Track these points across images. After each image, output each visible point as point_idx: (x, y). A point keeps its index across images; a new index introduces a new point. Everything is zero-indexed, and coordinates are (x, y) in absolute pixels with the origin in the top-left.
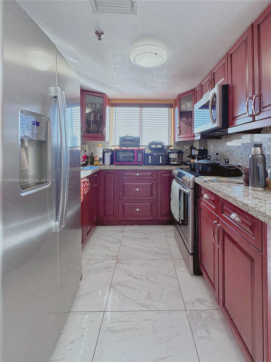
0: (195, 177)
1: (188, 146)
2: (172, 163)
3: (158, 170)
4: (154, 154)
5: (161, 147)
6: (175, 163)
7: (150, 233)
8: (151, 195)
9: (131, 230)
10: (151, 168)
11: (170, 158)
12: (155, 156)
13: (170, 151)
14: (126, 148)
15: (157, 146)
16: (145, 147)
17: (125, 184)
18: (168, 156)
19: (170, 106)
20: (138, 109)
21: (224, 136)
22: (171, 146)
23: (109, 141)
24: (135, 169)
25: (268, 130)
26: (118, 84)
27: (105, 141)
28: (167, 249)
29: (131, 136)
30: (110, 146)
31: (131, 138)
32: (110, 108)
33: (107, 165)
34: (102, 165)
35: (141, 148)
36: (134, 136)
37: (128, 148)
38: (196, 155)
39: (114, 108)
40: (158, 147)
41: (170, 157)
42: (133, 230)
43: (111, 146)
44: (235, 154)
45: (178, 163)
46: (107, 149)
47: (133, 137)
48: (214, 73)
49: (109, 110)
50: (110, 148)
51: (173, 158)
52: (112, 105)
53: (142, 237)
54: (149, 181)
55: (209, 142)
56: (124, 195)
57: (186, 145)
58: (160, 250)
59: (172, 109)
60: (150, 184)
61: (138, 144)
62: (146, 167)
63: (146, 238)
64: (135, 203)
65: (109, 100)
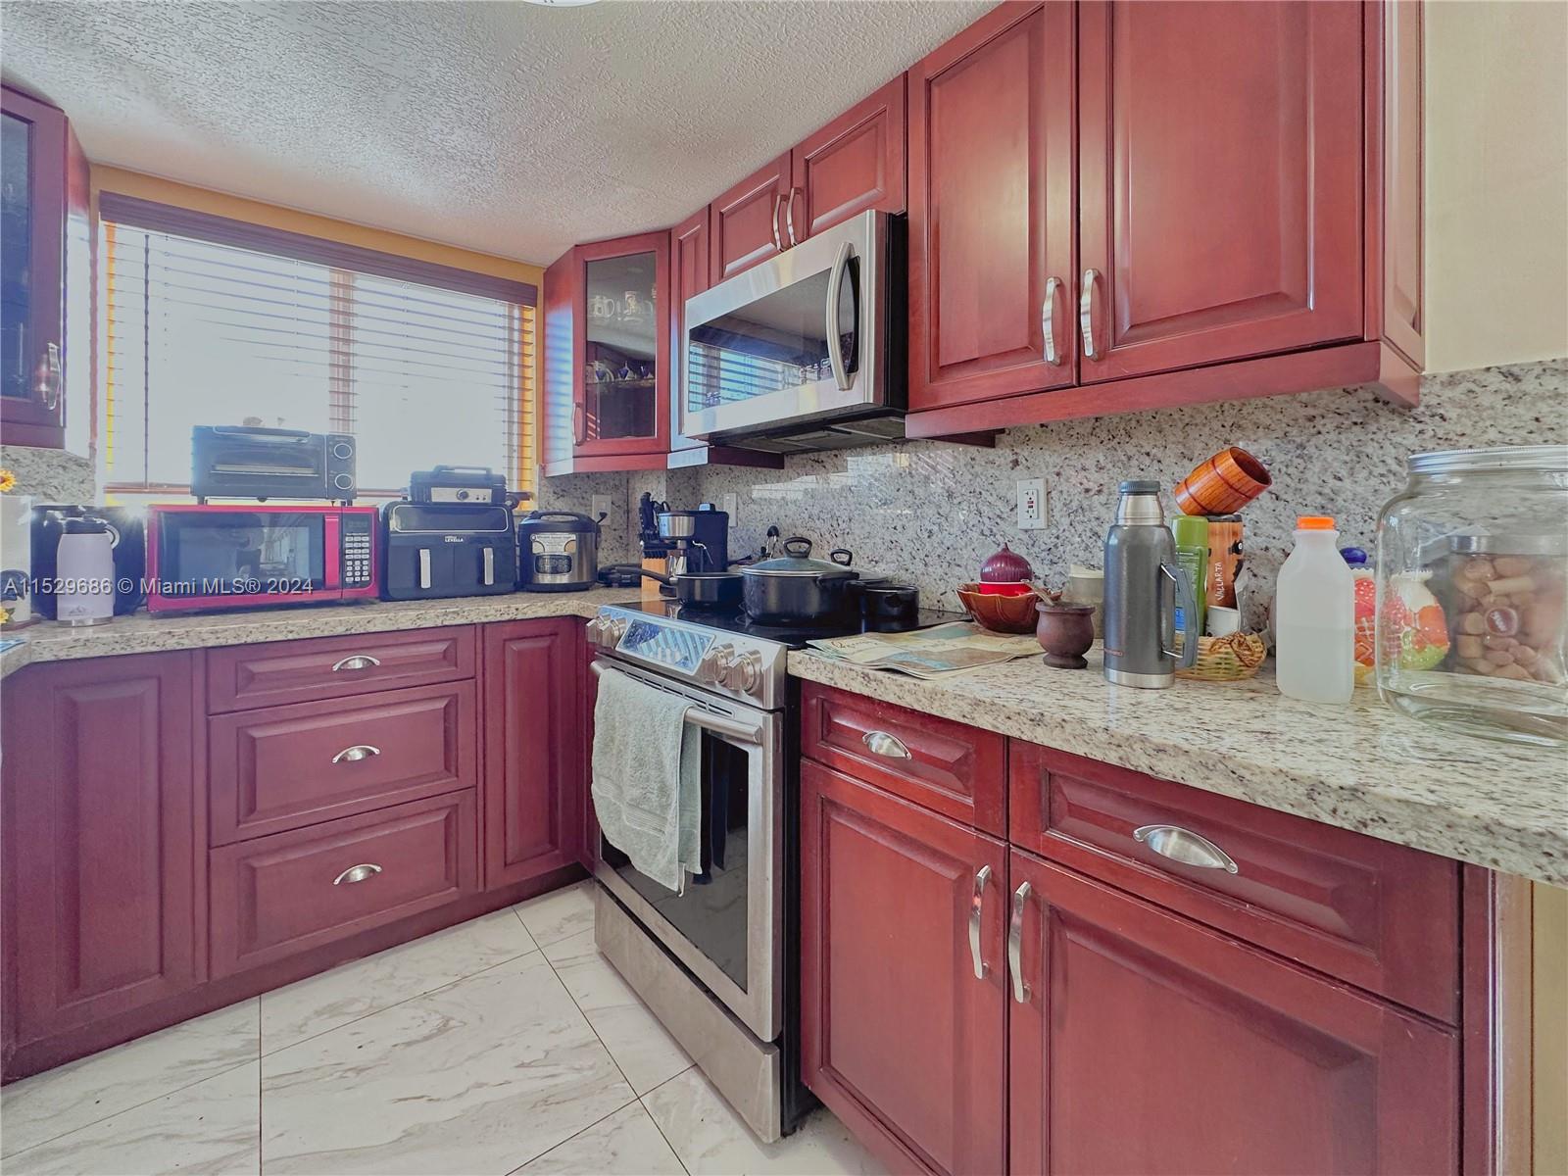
0: (789, 649)
1: (609, 498)
2: (546, 579)
3: (484, 624)
4: (449, 539)
5: (488, 500)
6: (563, 579)
7: (455, 985)
8: (447, 768)
9: (318, 1013)
10: (446, 614)
11: (539, 558)
12: (455, 546)
13: (532, 521)
14: (255, 502)
15: (465, 495)
16: (386, 501)
17: (257, 733)
18: (527, 545)
19: (519, 293)
20: (322, 273)
21: (797, 458)
22: (526, 496)
23: (85, 454)
24: (340, 630)
25: (1031, 433)
26: (198, 50)
27: (61, 446)
28: (586, 1045)
29: (285, 427)
30: (99, 491)
31: (293, 440)
32: (94, 227)
33: (82, 626)
34: (24, 626)
35: (357, 503)
36: (312, 431)
37: (270, 502)
38: (681, 539)
39: (130, 236)
40: (471, 499)
41: (536, 549)
42: (333, 1010)
43: (114, 489)
44: (857, 532)
45: (576, 581)
46: (71, 511)
47: (306, 435)
48: (807, 161)
49: (87, 236)
50: (103, 501)
51: (554, 557)
52: (116, 209)
53: (413, 1035)
54: (430, 691)
55: (715, 479)
56: (252, 810)
57: (597, 492)
58: (551, 1070)
59: (531, 314)
60: (441, 704)
61: (344, 481)
62: (413, 614)
63: (444, 1028)
64: (336, 836)
65: (86, 166)
